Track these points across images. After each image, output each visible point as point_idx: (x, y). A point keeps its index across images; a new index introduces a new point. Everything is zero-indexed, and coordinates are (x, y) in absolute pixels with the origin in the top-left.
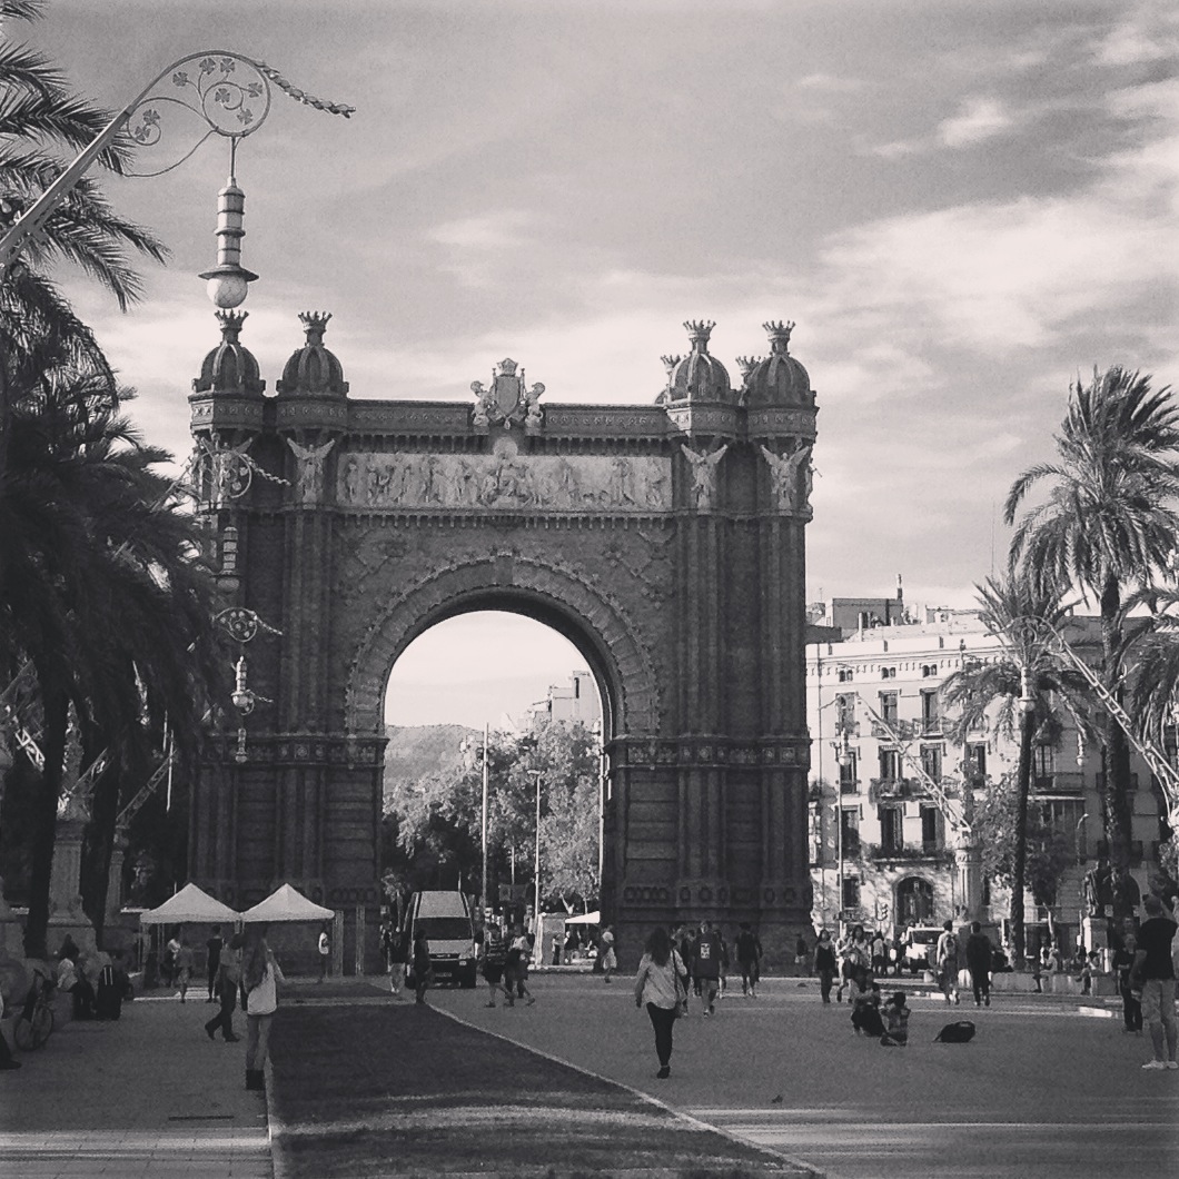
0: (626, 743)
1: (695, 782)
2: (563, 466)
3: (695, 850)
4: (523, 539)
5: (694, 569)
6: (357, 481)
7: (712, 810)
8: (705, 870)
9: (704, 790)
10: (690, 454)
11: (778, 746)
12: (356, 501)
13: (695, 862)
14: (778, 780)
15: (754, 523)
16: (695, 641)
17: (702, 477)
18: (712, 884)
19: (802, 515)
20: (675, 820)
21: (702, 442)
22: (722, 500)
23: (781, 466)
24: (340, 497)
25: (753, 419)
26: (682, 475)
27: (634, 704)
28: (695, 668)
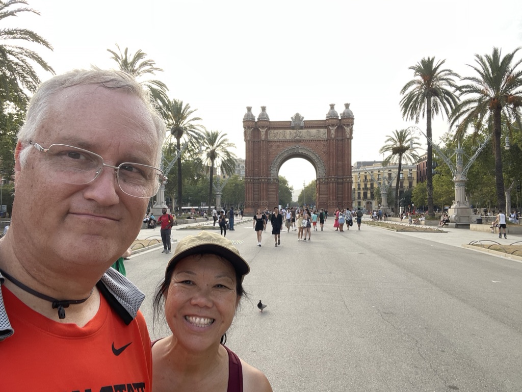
0: (319, 178)
1: (331, 184)
2: (308, 131)
3: (331, 196)
4: (300, 144)
5: (331, 148)
6: (271, 135)
7: (334, 190)
8: (333, 199)
9: (333, 185)
10: (331, 128)
11: (346, 178)
12: (271, 139)
13: (331, 198)
14: (346, 184)
15: (342, 140)
16: (331, 161)
17: (333, 132)
18: (334, 201)
19: (351, 138)
20: (328, 191)
21: (333, 125)
22: (336, 136)
23: (347, 129)
24: (269, 138)
25: (342, 121)
26: (329, 131)
27: (320, 172)
28: (331, 166)
